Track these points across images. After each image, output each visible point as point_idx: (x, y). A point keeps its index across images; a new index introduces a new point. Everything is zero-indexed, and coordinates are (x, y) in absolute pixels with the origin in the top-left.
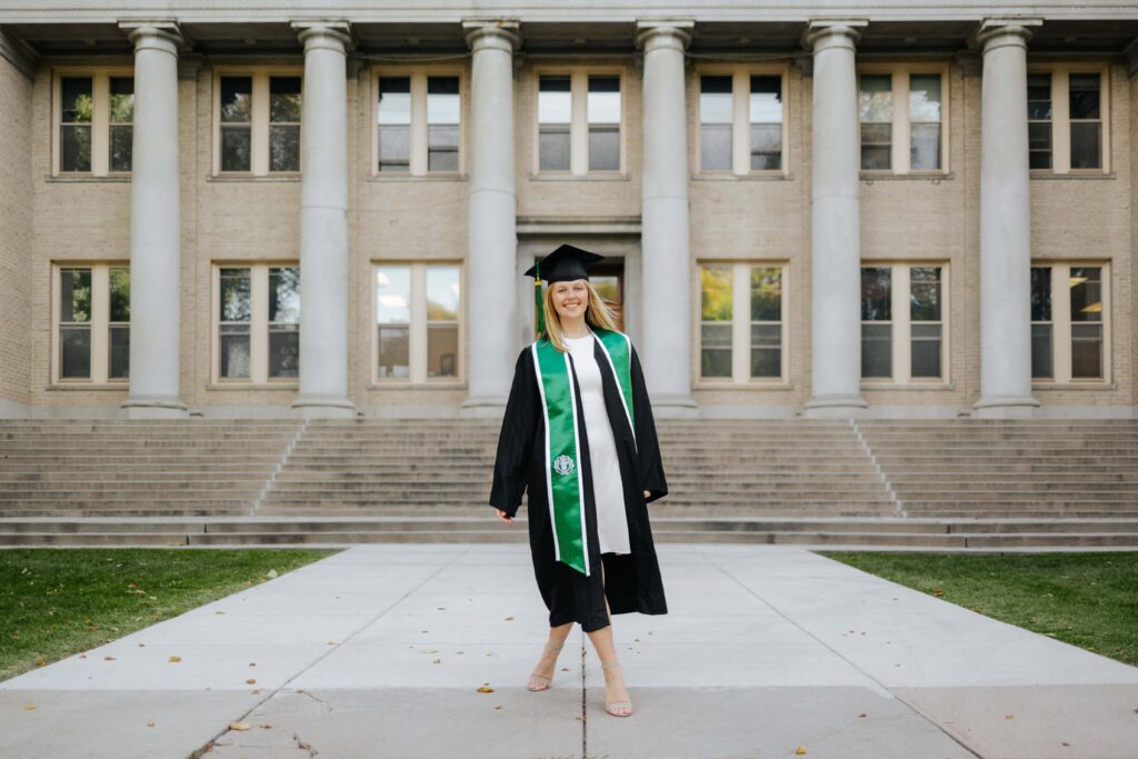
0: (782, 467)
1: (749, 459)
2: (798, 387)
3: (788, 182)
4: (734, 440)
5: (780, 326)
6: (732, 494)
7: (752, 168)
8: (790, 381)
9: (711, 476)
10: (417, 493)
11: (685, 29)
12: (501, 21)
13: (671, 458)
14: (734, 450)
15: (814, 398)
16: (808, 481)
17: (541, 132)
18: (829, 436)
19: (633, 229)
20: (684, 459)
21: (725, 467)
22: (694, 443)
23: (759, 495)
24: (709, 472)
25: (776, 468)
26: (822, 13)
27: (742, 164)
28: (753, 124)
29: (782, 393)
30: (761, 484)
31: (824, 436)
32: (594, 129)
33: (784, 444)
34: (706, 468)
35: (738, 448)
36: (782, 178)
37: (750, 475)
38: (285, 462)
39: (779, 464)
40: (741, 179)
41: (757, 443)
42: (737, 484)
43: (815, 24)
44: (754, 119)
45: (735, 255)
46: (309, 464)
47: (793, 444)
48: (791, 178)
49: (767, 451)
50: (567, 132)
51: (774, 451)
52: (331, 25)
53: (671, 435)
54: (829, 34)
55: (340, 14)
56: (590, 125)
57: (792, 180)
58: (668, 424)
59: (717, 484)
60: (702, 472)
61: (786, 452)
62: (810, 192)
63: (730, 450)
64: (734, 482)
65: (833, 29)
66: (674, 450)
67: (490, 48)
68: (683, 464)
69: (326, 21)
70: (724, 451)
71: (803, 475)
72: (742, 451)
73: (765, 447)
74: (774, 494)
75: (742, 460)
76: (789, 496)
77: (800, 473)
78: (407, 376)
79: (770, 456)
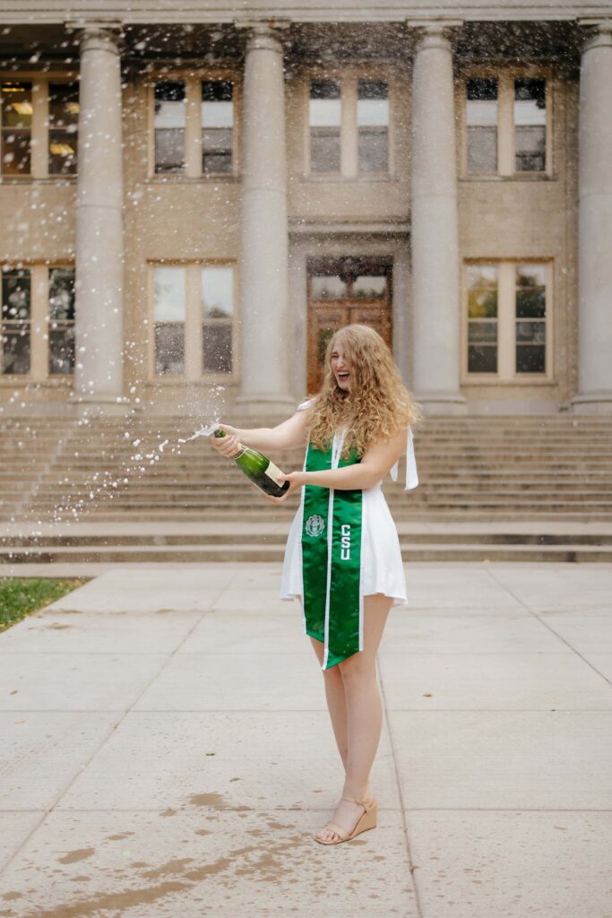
0: (560, 467)
1: (526, 458)
2: (562, 383)
3: (552, 183)
4: (507, 437)
5: (543, 323)
6: (512, 496)
7: (518, 169)
8: (554, 376)
9: (488, 477)
10: (186, 497)
11: (452, 29)
12: (272, 21)
13: (446, 457)
14: (509, 449)
15: (582, 394)
16: (588, 481)
17: (313, 135)
18: (602, 433)
19: (403, 228)
20: (459, 458)
21: (502, 466)
22: (468, 440)
23: (540, 497)
24: (485, 472)
25: (553, 467)
26: (589, 11)
27: (508, 165)
28: (517, 127)
29: (548, 388)
30: (541, 485)
31: (596, 433)
32: (364, 132)
33: (558, 441)
34: (483, 467)
35: (513, 446)
36: (546, 179)
37: (529, 476)
38: (54, 462)
39: (555, 462)
40: (507, 179)
41: (531, 441)
42: (516, 485)
43: (582, 22)
44: (519, 121)
45: (500, 254)
46: (78, 464)
47: (567, 441)
48: (554, 179)
49: (542, 449)
50: (338, 135)
51: (549, 449)
52: (105, 25)
53: (444, 432)
54: (598, 33)
55: (113, 15)
56: (361, 128)
57: (555, 180)
58: (440, 421)
59: (495, 485)
60: (479, 472)
61: (561, 450)
62: (575, 191)
63: (504, 449)
64: (512, 482)
65: (601, 27)
66: (447, 449)
67: (262, 48)
68: (457, 463)
69: (101, 22)
70: (498, 449)
71: (583, 475)
72: (516, 449)
73: (539, 445)
74: (555, 496)
75: (518, 459)
76: (571, 498)
77: (579, 472)
78: (181, 372)
79: (545, 454)
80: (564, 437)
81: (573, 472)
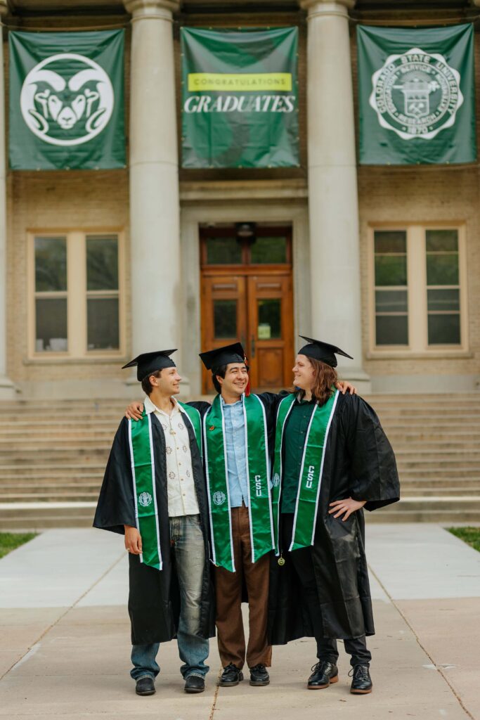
0: (448, 445)
1: (417, 438)
2: (477, 355)
4: (403, 417)
5: (457, 290)
8: (470, 348)
14: (402, 428)
19: (299, 194)
23: (422, 474)
25: (442, 446)
29: (461, 362)
30: (426, 463)
33: (451, 420)
35: (406, 425)
39: (446, 441)
41: (427, 420)
45: (408, 218)
47: (462, 420)
49: (435, 428)
51: (442, 428)
61: (454, 429)
63: (397, 428)
67: (150, 18)
71: (468, 453)
72: (409, 429)
73: (432, 425)
74: (437, 473)
75: (409, 438)
76: (452, 475)
77: (465, 451)
78: (65, 349)
79: (437, 433)
80: (460, 416)
81: (458, 451)
